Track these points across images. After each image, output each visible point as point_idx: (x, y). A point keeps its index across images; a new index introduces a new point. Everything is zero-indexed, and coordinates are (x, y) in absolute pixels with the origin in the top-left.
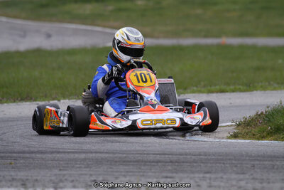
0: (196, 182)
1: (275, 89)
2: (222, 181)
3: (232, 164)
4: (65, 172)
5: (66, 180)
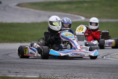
0: (108, 76)
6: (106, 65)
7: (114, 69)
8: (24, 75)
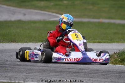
1: (123, 42)
2: (97, 82)
3: (102, 74)
4: (29, 75)
5: (29, 78)
6: (84, 69)
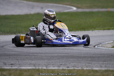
2: (110, 65)
4: (50, 61)
6: (97, 54)
7: (105, 58)
8: (19, 66)
